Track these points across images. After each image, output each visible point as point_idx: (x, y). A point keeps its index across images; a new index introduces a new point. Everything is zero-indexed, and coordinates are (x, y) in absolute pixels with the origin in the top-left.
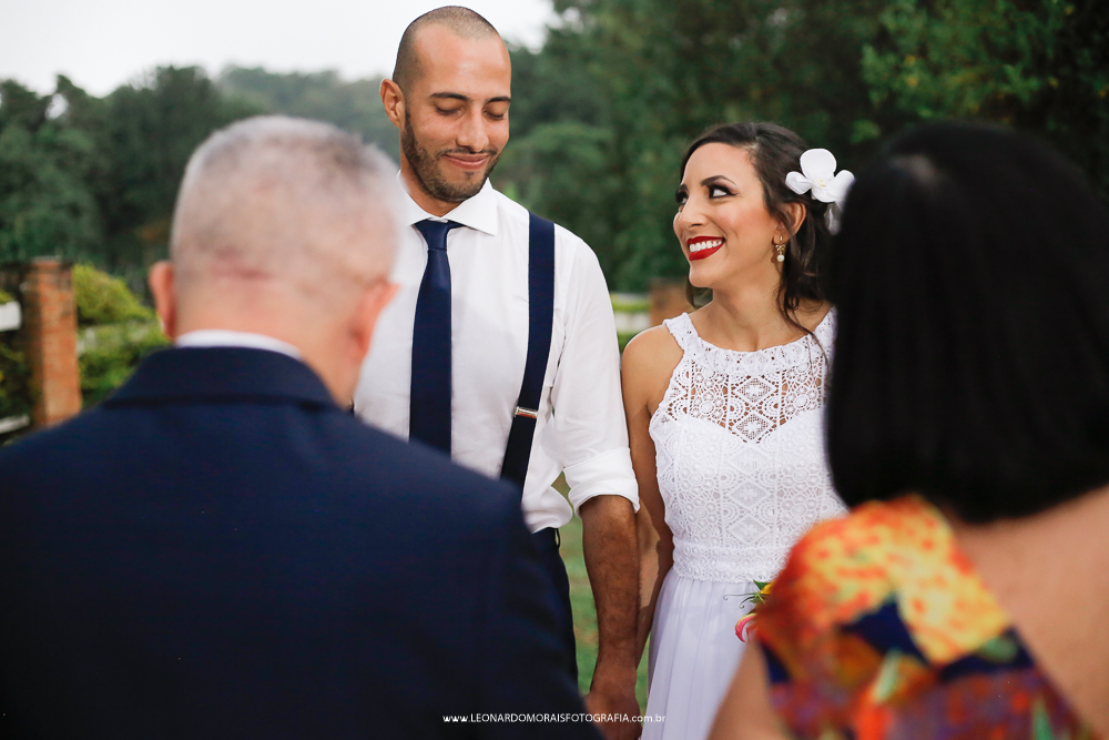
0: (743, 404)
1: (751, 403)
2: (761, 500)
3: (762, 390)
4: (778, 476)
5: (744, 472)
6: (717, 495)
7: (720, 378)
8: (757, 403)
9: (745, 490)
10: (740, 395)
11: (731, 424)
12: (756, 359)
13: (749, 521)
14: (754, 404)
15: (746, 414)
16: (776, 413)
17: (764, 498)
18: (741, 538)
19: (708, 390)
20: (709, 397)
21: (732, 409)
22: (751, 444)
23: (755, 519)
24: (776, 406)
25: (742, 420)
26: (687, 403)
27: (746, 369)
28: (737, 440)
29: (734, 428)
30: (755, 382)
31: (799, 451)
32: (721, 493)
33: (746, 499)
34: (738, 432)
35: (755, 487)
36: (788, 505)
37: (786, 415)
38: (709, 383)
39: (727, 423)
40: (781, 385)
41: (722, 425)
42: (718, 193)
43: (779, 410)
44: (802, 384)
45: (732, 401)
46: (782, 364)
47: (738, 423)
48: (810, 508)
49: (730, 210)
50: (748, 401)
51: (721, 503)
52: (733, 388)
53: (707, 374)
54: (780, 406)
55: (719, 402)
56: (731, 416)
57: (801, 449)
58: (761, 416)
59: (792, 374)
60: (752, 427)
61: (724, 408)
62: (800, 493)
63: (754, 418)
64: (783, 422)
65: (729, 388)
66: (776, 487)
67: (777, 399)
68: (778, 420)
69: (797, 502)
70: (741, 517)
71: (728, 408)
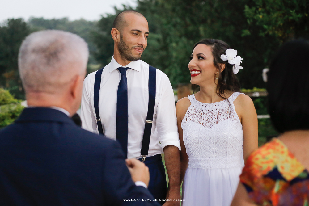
0: (206, 118)
1: (208, 118)
2: (210, 145)
3: (212, 114)
4: (215, 138)
5: (206, 137)
6: (198, 143)
7: (200, 111)
8: (210, 118)
9: (206, 142)
10: (206, 115)
11: (203, 123)
12: (211, 106)
13: (207, 151)
14: (209, 118)
15: (207, 120)
16: (216, 121)
17: (211, 144)
18: (205, 156)
19: (197, 114)
20: (197, 116)
21: (203, 119)
22: (208, 129)
23: (209, 150)
24: (215, 119)
25: (206, 122)
26: (191, 118)
27: (208, 108)
28: (204, 128)
29: (204, 124)
30: (210, 112)
31: (221, 131)
32: (199, 142)
33: (206, 144)
34: (205, 125)
35: (209, 141)
36: (218, 146)
37: (218, 121)
38: (197, 112)
39: (202, 123)
40: (217, 113)
41: (200, 123)
42: (200, 58)
43: (216, 120)
44: (223, 113)
45: (203, 117)
46: (218, 107)
47: (205, 123)
48: (224, 147)
49: (203, 63)
50: (208, 117)
51: (199, 146)
52: (204, 113)
53: (197, 109)
54: (217, 119)
55: (200, 117)
56: (203, 121)
57: (222, 130)
58: (211, 121)
59: (221, 110)
60: (209, 124)
61: (201, 119)
62: (221, 143)
63: (209, 122)
64: (217, 123)
65: (203, 113)
66: (214, 141)
67: (216, 117)
68: (216, 122)
69: (221, 145)
70: (205, 150)
71: (202, 119)
